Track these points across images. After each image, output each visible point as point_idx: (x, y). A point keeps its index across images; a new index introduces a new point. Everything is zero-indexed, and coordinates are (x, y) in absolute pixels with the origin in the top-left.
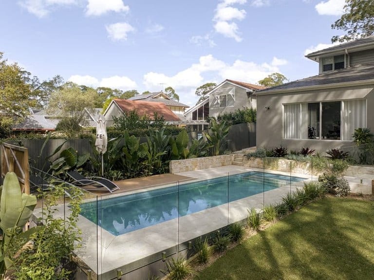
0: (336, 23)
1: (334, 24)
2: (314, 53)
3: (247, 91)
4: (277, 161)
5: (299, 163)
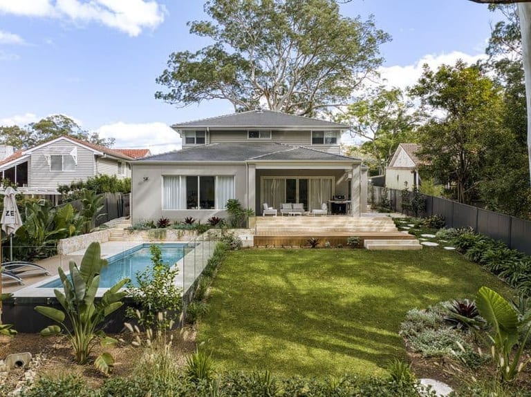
0: (161, 77)
2: (178, 125)
3: (95, 153)
4: (165, 232)
5: (187, 232)
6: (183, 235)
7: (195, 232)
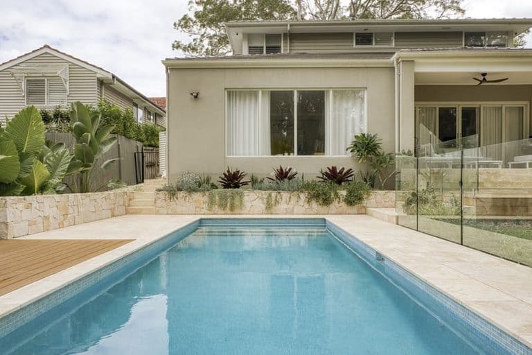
0: (180, 21)
1: (177, 23)
3: (98, 76)
4: (241, 196)
5: (285, 195)
6: (277, 202)
7: (303, 196)
